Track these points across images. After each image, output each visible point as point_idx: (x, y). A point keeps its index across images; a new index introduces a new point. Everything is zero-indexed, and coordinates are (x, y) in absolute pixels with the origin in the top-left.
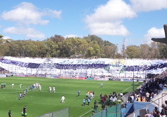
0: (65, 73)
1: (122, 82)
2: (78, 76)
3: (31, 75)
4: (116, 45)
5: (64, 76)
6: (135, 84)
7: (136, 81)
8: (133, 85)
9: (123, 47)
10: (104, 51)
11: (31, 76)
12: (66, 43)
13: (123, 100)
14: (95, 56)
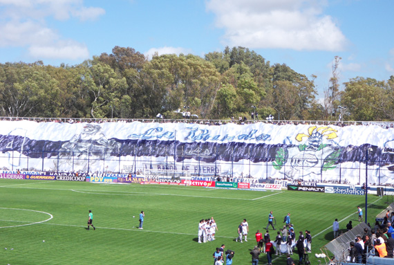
0: (148, 166)
1: (330, 196)
2: (190, 178)
3: (43, 175)
4: (310, 79)
5: (144, 176)
6: (370, 203)
7: (375, 192)
8: (365, 205)
9: (331, 85)
10: (271, 98)
11: (41, 177)
12: (152, 73)
13: (335, 253)
14: (242, 114)
